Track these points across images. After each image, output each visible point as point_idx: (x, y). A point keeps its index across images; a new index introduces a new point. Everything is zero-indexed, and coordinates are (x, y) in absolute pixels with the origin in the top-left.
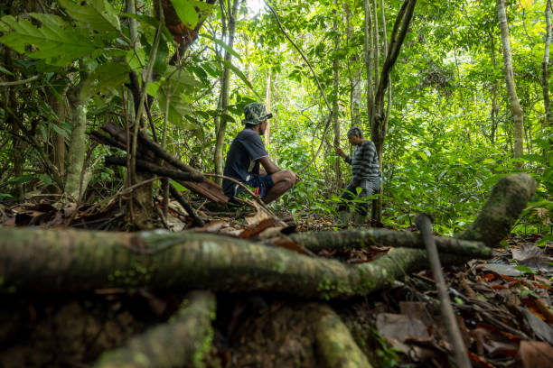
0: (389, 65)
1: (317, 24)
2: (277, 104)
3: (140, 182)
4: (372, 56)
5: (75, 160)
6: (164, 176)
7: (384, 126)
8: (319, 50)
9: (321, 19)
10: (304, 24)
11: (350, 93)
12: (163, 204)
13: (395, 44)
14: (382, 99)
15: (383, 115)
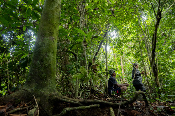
0: (154, 51)
1: (132, 39)
2: (125, 63)
3: (92, 94)
4: (148, 48)
5: (77, 89)
6: (95, 93)
7: (157, 68)
8: (134, 47)
9: (133, 38)
10: (128, 40)
11: (146, 57)
12: (95, 97)
13: (154, 45)
14: (154, 60)
15: (155, 65)
